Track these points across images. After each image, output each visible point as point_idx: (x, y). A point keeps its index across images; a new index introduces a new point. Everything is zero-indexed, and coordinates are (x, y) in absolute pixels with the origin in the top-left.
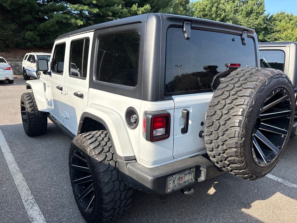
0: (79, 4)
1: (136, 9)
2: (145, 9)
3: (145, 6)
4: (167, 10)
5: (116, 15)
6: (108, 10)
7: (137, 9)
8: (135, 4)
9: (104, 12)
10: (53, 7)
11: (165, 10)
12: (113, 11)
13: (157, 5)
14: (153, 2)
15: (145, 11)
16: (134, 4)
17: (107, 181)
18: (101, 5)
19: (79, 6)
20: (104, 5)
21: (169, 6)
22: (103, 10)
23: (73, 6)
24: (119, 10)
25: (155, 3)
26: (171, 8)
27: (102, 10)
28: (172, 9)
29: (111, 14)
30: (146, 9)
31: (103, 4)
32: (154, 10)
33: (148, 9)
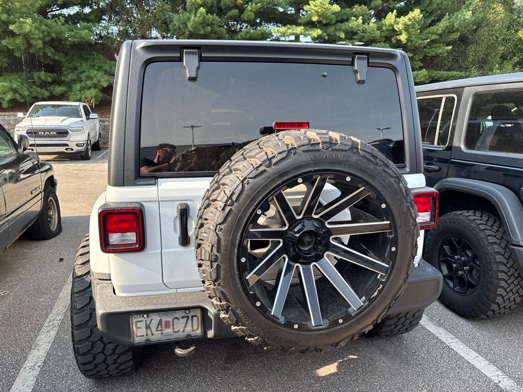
0: (289, 26)
1: (392, 22)
2: (410, 20)
3: (410, 12)
4: (460, 15)
5: (354, 37)
6: (340, 30)
7: (395, 21)
8: (392, 12)
9: (333, 34)
10: (248, 35)
11: (455, 15)
12: (347, 30)
13: (440, 9)
14: (430, 4)
15: (410, 23)
16: (390, 13)
17: (80, 307)
18: (328, 21)
19: (288, 29)
20: (334, 21)
21: (464, 8)
22: (331, 29)
23: (278, 30)
24: (358, 26)
25: (435, 6)
26: (469, 11)
27: (329, 31)
28: (471, 12)
29: (343, 35)
30: (411, 18)
31: (331, 19)
32: (433, 18)
33: (416, 18)
